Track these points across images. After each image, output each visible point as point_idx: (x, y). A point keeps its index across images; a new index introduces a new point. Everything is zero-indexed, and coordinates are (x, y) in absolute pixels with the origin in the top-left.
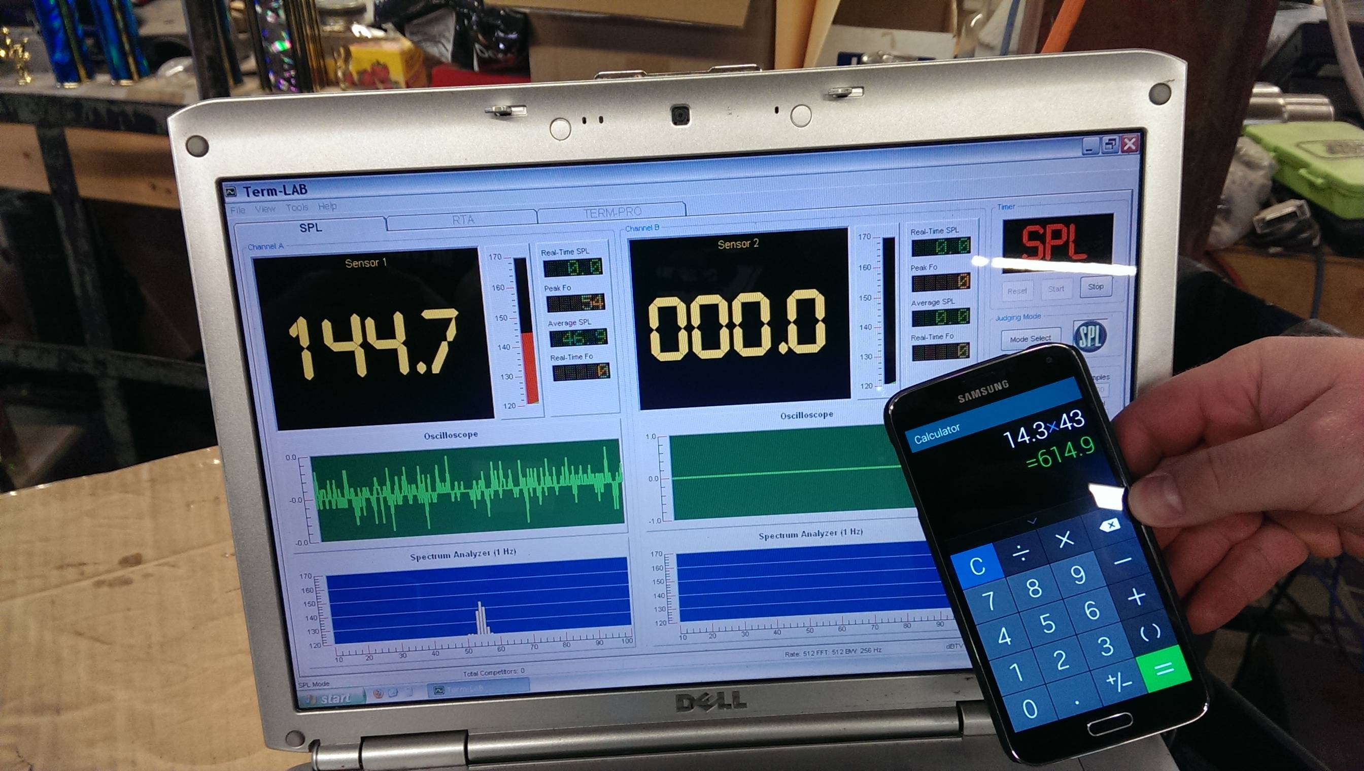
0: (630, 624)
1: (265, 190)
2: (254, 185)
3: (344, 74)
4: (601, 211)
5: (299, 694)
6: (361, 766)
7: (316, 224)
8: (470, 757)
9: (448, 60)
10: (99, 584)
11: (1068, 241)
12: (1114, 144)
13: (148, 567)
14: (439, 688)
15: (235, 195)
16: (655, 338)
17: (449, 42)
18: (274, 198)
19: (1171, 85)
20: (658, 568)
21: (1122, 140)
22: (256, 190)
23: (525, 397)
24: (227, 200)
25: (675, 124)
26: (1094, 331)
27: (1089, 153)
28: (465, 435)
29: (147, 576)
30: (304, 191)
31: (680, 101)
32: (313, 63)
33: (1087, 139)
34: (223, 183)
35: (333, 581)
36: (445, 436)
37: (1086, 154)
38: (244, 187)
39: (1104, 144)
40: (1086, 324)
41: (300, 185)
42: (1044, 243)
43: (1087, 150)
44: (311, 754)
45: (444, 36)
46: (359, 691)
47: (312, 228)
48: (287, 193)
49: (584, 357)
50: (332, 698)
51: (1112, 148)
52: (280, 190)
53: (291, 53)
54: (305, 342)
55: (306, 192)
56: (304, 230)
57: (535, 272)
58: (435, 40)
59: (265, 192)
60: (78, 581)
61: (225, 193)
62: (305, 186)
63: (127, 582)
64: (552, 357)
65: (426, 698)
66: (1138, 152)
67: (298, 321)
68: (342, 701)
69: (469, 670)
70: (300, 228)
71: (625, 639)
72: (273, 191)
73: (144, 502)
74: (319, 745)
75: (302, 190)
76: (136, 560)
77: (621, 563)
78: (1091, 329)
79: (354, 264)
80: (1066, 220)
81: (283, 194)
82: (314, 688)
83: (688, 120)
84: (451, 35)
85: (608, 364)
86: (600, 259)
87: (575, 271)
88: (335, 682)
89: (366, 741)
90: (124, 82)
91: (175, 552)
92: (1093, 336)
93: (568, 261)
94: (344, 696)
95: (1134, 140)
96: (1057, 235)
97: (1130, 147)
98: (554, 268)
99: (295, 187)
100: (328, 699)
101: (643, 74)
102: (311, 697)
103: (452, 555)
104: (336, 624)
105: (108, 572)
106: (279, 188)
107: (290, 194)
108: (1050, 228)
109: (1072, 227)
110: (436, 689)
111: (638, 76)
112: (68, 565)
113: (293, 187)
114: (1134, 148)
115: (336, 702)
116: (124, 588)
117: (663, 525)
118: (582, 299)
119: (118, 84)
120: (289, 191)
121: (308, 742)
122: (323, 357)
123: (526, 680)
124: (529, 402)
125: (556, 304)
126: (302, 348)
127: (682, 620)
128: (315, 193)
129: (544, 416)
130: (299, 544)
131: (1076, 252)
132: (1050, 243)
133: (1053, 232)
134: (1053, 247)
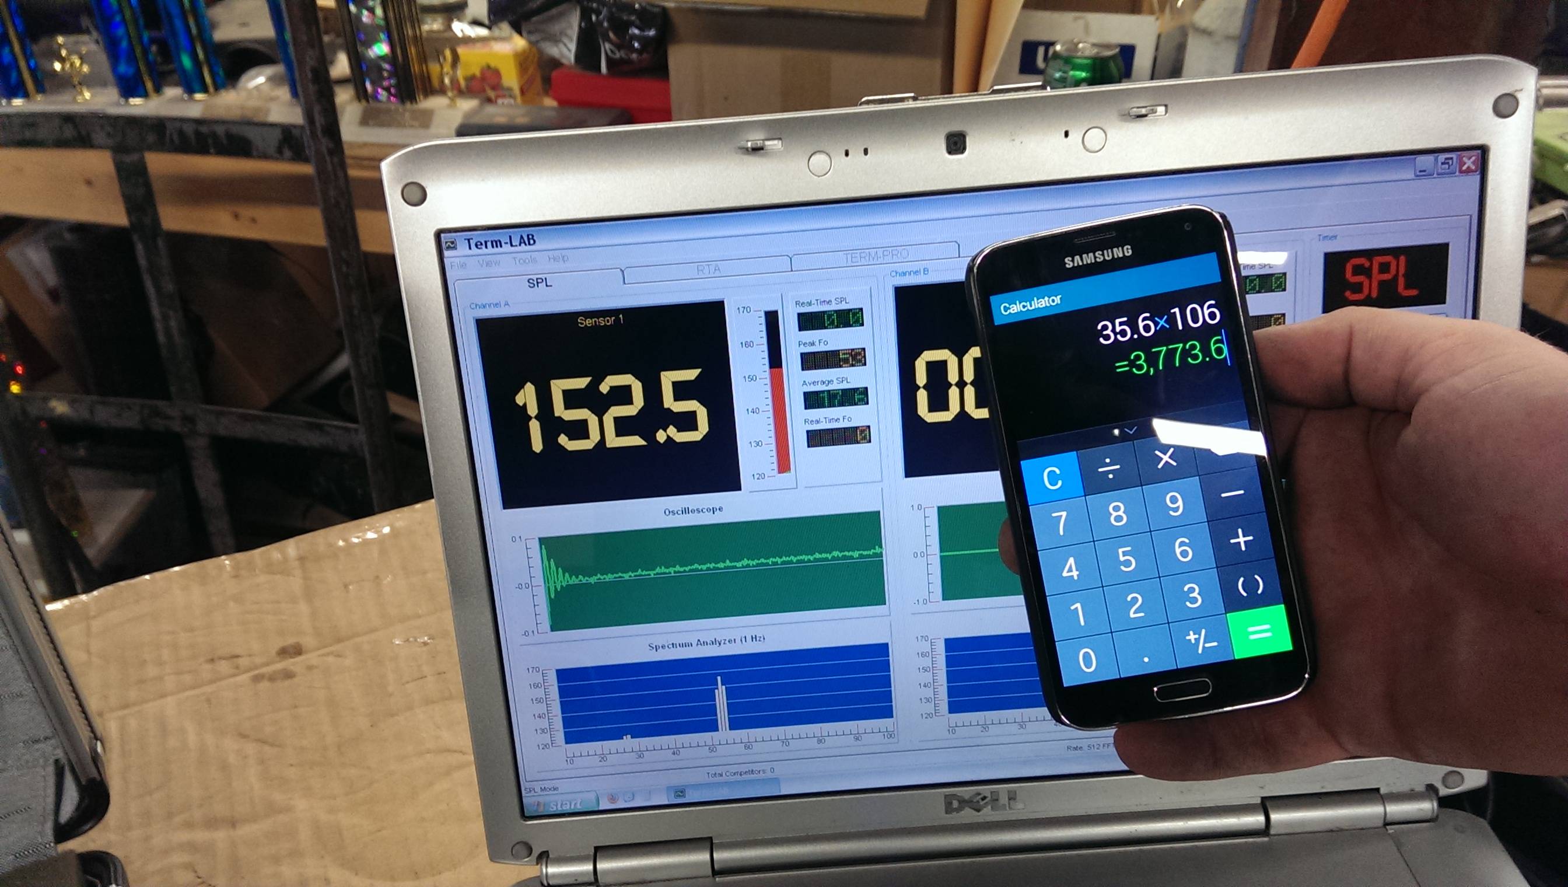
0: (892, 717)
1: (489, 241)
2: (476, 236)
3: (452, 81)
4: (863, 255)
5: (524, 800)
6: (596, 879)
7: (546, 279)
8: (716, 867)
9: (570, 61)
10: (257, 679)
11: (1396, 276)
12: (1451, 163)
13: (311, 658)
14: (680, 792)
15: (455, 248)
16: (922, 397)
17: (572, 40)
18: (499, 250)
19: (1519, 95)
20: (923, 655)
21: (1460, 159)
22: (479, 242)
23: (775, 466)
24: (446, 253)
25: (950, 153)
27: (1423, 174)
28: (708, 510)
29: (310, 668)
30: (532, 242)
31: (956, 127)
32: (415, 68)
33: (1420, 159)
34: (442, 235)
35: (563, 675)
36: (687, 511)
37: (1419, 176)
38: (465, 239)
39: (1440, 164)
41: (528, 236)
42: (1370, 277)
43: (1420, 171)
44: (539, 866)
45: (566, 35)
46: (592, 796)
47: (541, 283)
48: (514, 244)
49: (841, 420)
50: (562, 805)
51: (1449, 168)
52: (506, 242)
53: (392, 58)
54: (533, 410)
55: (535, 242)
56: (532, 285)
57: (788, 326)
58: (555, 40)
59: (489, 244)
60: (234, 675)
61: (444, 246)
62: (533, 236)
63: (289, 675)
64: (806, 421)
65: (666, 803)
66: (1478, 173)
67: (525, 387)
68: (572, 807)
69: (712, 770)
70: (528, 284)
71: (886, 734)
72: (498, 243)
73: (296, 583)
74: (548, 856)
75: (530, 240)
76: (297, 651)
77: (882, 649)
79: (587, 322)
80: (1395, 252)
81: (509, 245)
82: (542, 793)
83: (964, 149)
84: (574, 32)
85: (869, 427)
86: (861, 310)
87: (832, 323)
88: (564, 786)
89: (599, 852)
90: (199, 96)
91: (339, 640)
93: (824, 312)
94: (575, 802)
95: (1474, 158)
96: (1384, 268)
97: (1468, 167)
98: (809, 321)
99: (522, 237)
100: (557, 806)
101: (915, 99)
102: (539, 804)
103: (694, 645)
104: (567, 723)
105: (267, 664)
106: (505, 239)
107: (516, 246)
108: (1378, 260)
109: (1402, 258)
110: (676, 792)
111: (908, 101)
112: (221, 658)
113: (519, 237)
114: (1473, 168)
115: (567, 808)
116: (287, 683)
117: (930, 607)
118: (841, 354)
119: (191, 99)
120: (516, 242)
121: (536, 853)
122: (552, 426)
123: (776, 781)
124: (780, 472)
125: (811, 361)
126: (530, 418)
127: (951, 711)
128: (544, 243)
129: (797, 488)
130: (526, 634)
131: (1406, 288)
132: (1377, 277)
133: (1381, 264)
134: (1381, 283)
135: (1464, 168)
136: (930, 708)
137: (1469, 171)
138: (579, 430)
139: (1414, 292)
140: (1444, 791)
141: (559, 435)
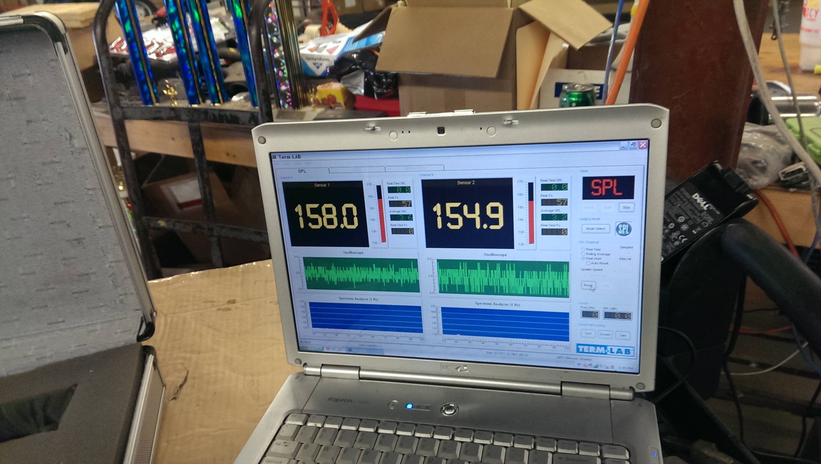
0: (423, 333)
1: (286, 156)
2: (282, 155)
4: (411, 167)
5: (300, 345)
6: (321, 374)
7: (304, 170)
8: (360, 376)
10: (219, 309)
11: (613, 187)
12: (635, 145)
13: (238, 305)
14: (350, 349)
15: (275, 158)
18: (289, 159)
19: (661, 120)
20: (434, 312)
21: (639, 143)
22: (283, 157)
23: (381, 240)
24: (273, 160)
25: (439, 133)
26: (625, 227)
27: (623, 148)
28: (359, 253)
29: (237, 308)
31: (441, 125)
33: (622, 142)
34: (272, 154)
35: (311, 304)
36: (351, 253)
37: (622, 149)
38: (279, 156)
39: (630, 145)
40: (623, 224)
41: (298, 155)
42: (602, 187)
44: (303, 368)
46: (321, 347)
47: (302, 171)
49: (404, 225)
51: (634, 147)
52: (291, 157)
54: (300, 214)
55: (300, 157)
56: (300, 172)
57: (385, 191)
59: (286, 158)
60: (211, 307)
61: (272, 157)
62: (300, 155)
63: (229, 309)
64: (391, 225)
65: (344, 352)
66: (647, 149)
67: (298, 206)
68: (315, 349)
69: (361, 343)
70: (298, 171)
71: (420, 338)
72: (289, 157)
73: (239, 280)
74: (307, 365)
75: (299, 157)
76: (233, 302)
77: (419, 308)
78: (624, 226)
79: (317, 185)
80: (612, 178)
82: (305, 343)
83: (444, 132)
85: (413, 228)
86: (410, 187)
87: (400, 191)
88: (312, 342)
89: (323, 366)
91: (248, 300)
92: (625, 229)
93: (397, 187)
95: (645, 143)
96: (607, 184)
98: (392, 190)
99: (296, 156)
100: (310, 348)
101: (426, 114)
102: (304, 347)
103: (354, 299)
104: (313, 321)
107: (295, 159)
108: (604, 181)
109: (615, 181)
110: (348, 349)
114: (645, 147)
115: (313, 349)
116: (228, 312)
117: (435, 295)
118: (403, 202)
120: (294, 157)
121: (303, 363)
122: (307, 220)
123: (382, 350)
124: (382, 242)
125: (393, 204)
126: (300, 216)
127: (444, 333)
128: (303, 158)
129: (388, 248)
130: (299, 289)
131: (617, 192)
132: (605, 187)
133: (606, 182)
134: (606, 189)
135: (641, 147)
136: (436, 331)
137: (642, 148)
138: (315, 222)
139: (620, 194)
140: (637, 390)
141: (309, 223)
